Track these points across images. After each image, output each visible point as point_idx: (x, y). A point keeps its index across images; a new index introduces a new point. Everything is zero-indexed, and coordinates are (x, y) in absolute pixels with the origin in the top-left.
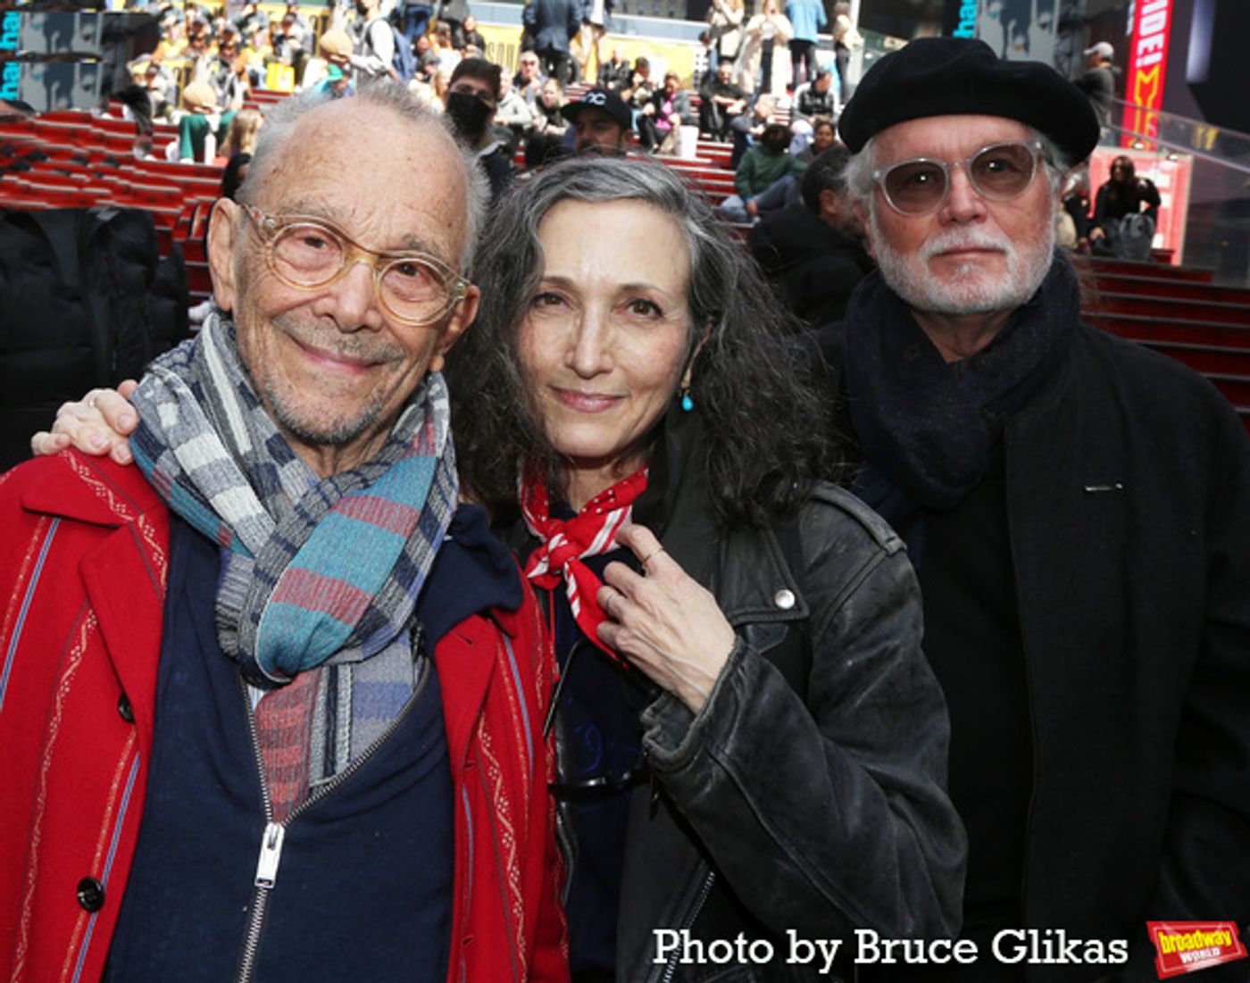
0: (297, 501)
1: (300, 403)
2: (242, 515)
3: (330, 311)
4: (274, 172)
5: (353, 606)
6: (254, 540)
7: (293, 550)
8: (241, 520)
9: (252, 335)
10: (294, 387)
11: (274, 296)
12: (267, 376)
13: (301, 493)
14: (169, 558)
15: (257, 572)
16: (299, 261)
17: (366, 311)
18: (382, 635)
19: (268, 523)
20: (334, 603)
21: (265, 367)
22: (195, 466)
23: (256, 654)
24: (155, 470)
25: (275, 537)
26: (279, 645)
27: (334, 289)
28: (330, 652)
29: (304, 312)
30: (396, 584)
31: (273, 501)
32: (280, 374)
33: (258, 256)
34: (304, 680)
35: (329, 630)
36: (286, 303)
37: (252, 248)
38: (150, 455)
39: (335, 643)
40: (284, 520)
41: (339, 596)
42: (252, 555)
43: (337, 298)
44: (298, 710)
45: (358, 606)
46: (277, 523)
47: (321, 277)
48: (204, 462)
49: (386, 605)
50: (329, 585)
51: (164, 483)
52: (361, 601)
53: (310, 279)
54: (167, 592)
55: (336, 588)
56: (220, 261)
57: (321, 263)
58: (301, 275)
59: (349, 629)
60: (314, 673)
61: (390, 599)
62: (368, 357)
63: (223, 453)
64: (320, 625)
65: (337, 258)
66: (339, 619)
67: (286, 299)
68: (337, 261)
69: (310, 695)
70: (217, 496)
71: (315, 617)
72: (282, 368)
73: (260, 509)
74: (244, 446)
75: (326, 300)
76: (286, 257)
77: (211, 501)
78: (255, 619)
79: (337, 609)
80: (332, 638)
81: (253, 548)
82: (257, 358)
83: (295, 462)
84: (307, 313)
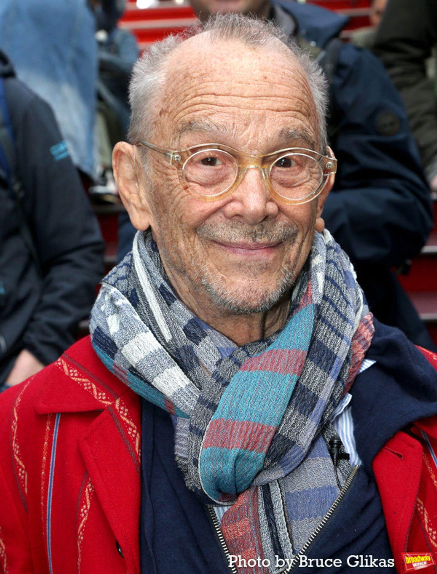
0: (213, 369)
1: (233, 289)
2: (175, 389)
3: (238, 212)
4: (161, 113)
5: (261, 438)
6: (186, 406)
7: (213, 407)
8: (175, 393)
9: (182, 245)
10: (225, 277)
11: (193, 212)
12: (201, 273)
13: (215, 361)
14: (140, 430)
15: (191, 429)
16: (204, 180)
17: (265, 205)
18: (294, 455)
19: (194, 389)
20: (244, 440)
21: (198, 267)
22: (136, 361)
23: (203, 488)
24: (114, 365)
25: (201, 401)
26: (216, 478)
27: (236, 194)
28: (254, 475)
29: (218, 218)
30: (297, 413)
31: (194, 373)
32: (211, 270)
33: (170, 183)
34: (244, 499)
35: (247, 459)
36: (203, 214)
37: (161, 177)
38: (109, 353)
39: (255, 468)
40: (205, 385)
41: (249, 432)
42: (188, 417)
43: (241, 201)
44: (245, 523)
45: (266, 437)
46: (200, 389)
47: (225, 187)
48: (142, 356)
49: (290, 431)
50: (240, 427)
51: (122, 374)
52: (267, 434)
53: (216, 191)
54: (141, 457)
55: (245, 428)
56: (130, 193)
57: (221, 176)
58: (208, 190)
59: (262, 456)
60: (250, 492)
61: (293, 426)
62: (274, 240)
63: (156, 346)
64: (238, 458)
65: (231, 169)
66: (252, 450)
67: (203, 211)
68: (232, 172)
69: (250, 510)
70: (155, 379)
71: (234, 452)
72: (211, 265)
73: (187, 381)
74: (168, 337)
75: (233, 205)
76: (193, 179)
77: (153, 383)
78: (196, 462)
79: (248, 444)
80: (251, 465)
81: (187, 412)
82: (190, 262)
83: (207, 339)
84: (221, 217)
